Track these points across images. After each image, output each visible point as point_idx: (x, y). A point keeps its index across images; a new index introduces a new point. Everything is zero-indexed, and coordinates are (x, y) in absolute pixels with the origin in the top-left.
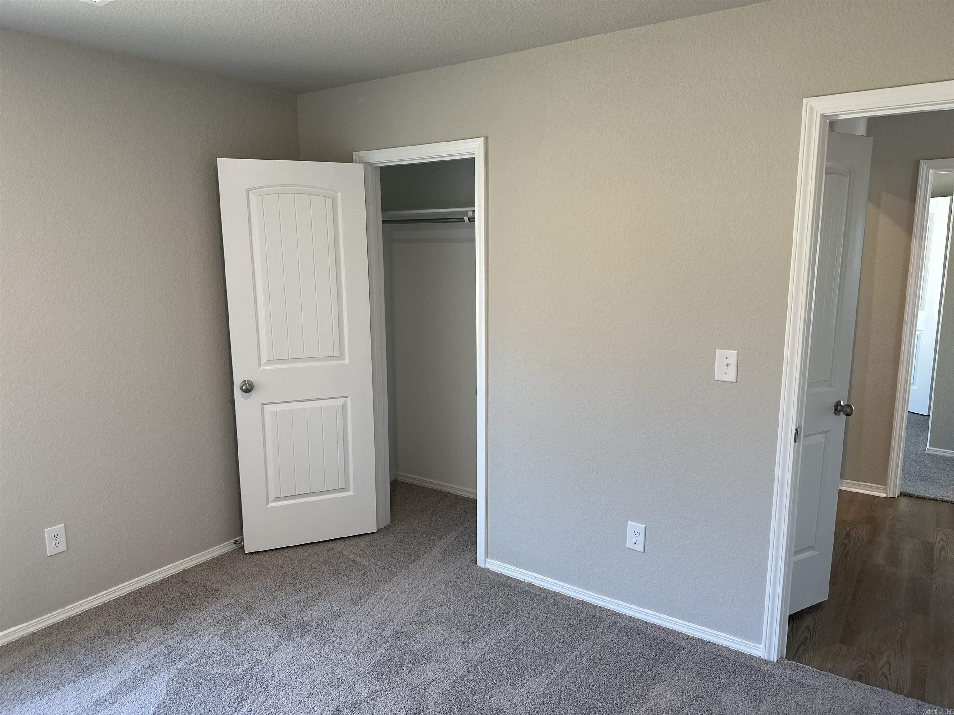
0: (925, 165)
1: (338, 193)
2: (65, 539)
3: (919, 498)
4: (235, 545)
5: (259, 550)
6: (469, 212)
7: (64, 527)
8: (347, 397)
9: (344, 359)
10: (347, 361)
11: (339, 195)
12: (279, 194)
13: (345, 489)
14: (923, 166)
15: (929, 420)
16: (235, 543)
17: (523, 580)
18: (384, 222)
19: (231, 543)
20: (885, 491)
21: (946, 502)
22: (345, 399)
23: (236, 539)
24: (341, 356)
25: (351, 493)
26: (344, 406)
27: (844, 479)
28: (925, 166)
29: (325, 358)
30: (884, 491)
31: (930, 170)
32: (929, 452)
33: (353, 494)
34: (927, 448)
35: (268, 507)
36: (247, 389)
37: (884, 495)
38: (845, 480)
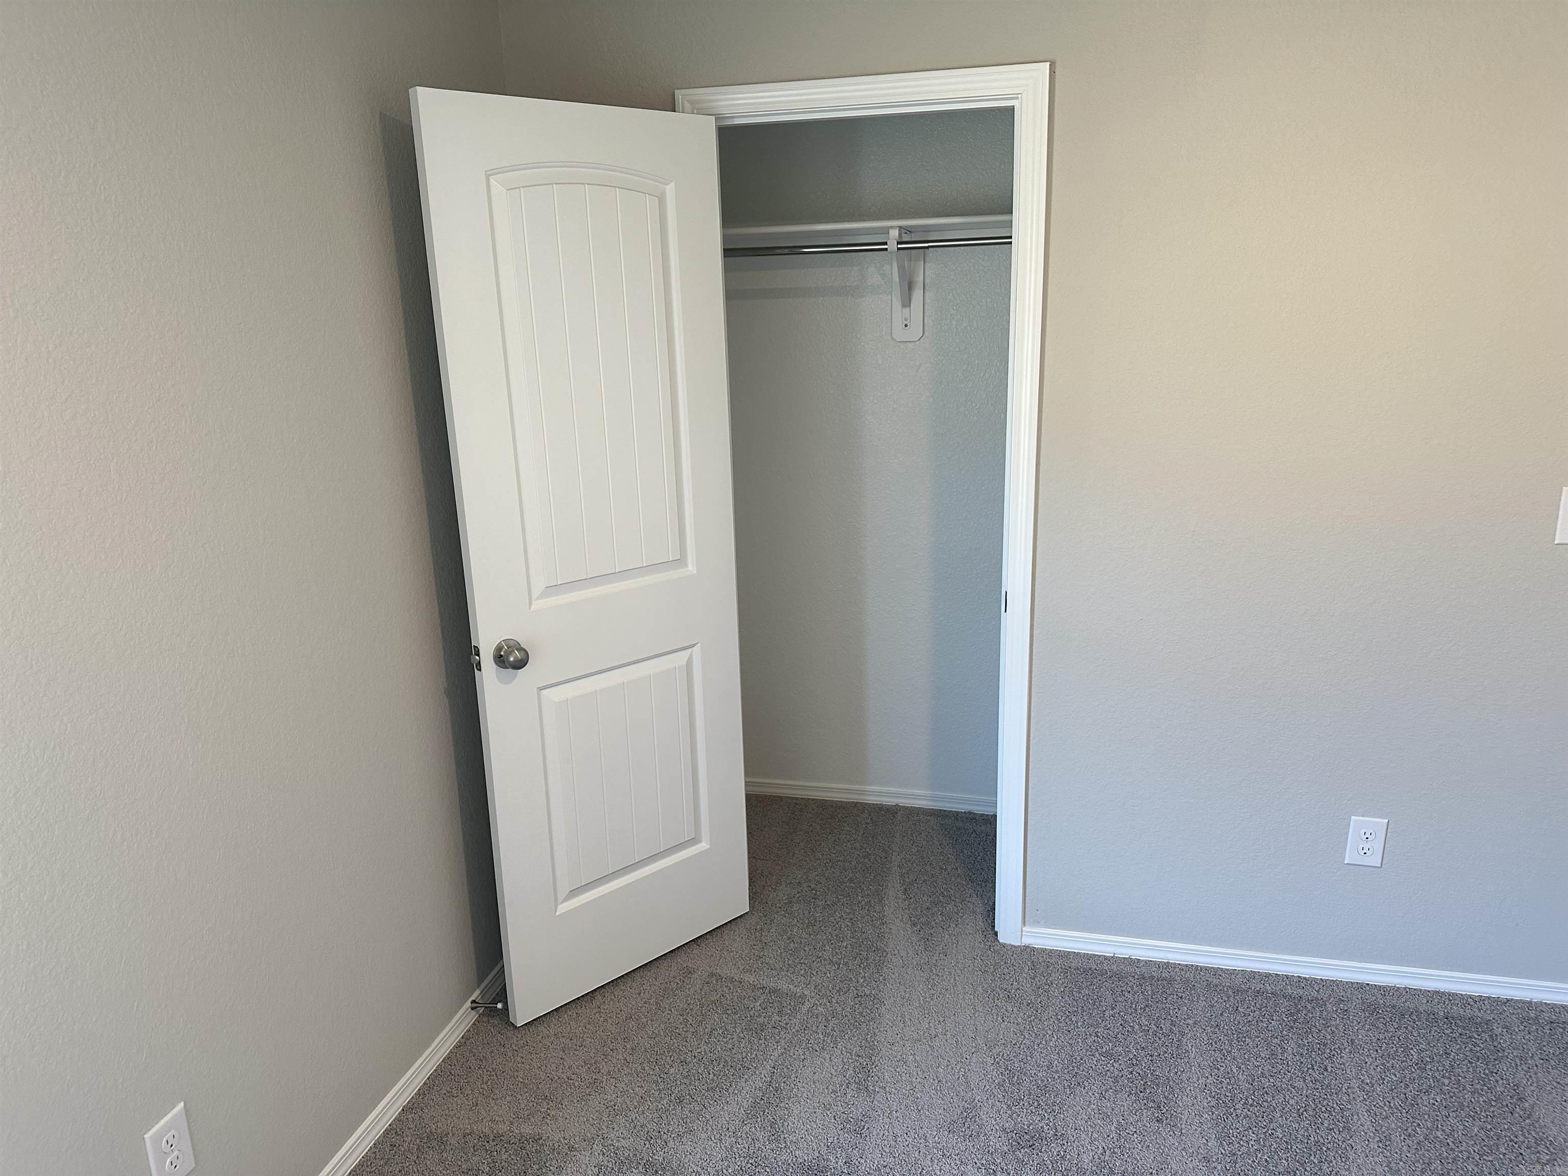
1: (667, 185)
2: (189, 1143)
4: (474, 1013)
5: (544, 1011)
6: (891, 232)
7: (184, 1112)
8: (694, 645)
9: (685, 565)
10: (691, 568)
11: (670, 190)
12: (554, 185)
13: (694, 841)
16: (473, 1009)
17: (1112, 955)
18: (728, 252)
19: (468, 1009)
22: (690, 650)
23: (473, 998)
24: (681, 561)
25: (703, 846)
26: (689, 664)
29: (652, 568)
33: (708, 847)
35: (558, 913)
36: (515, 661)
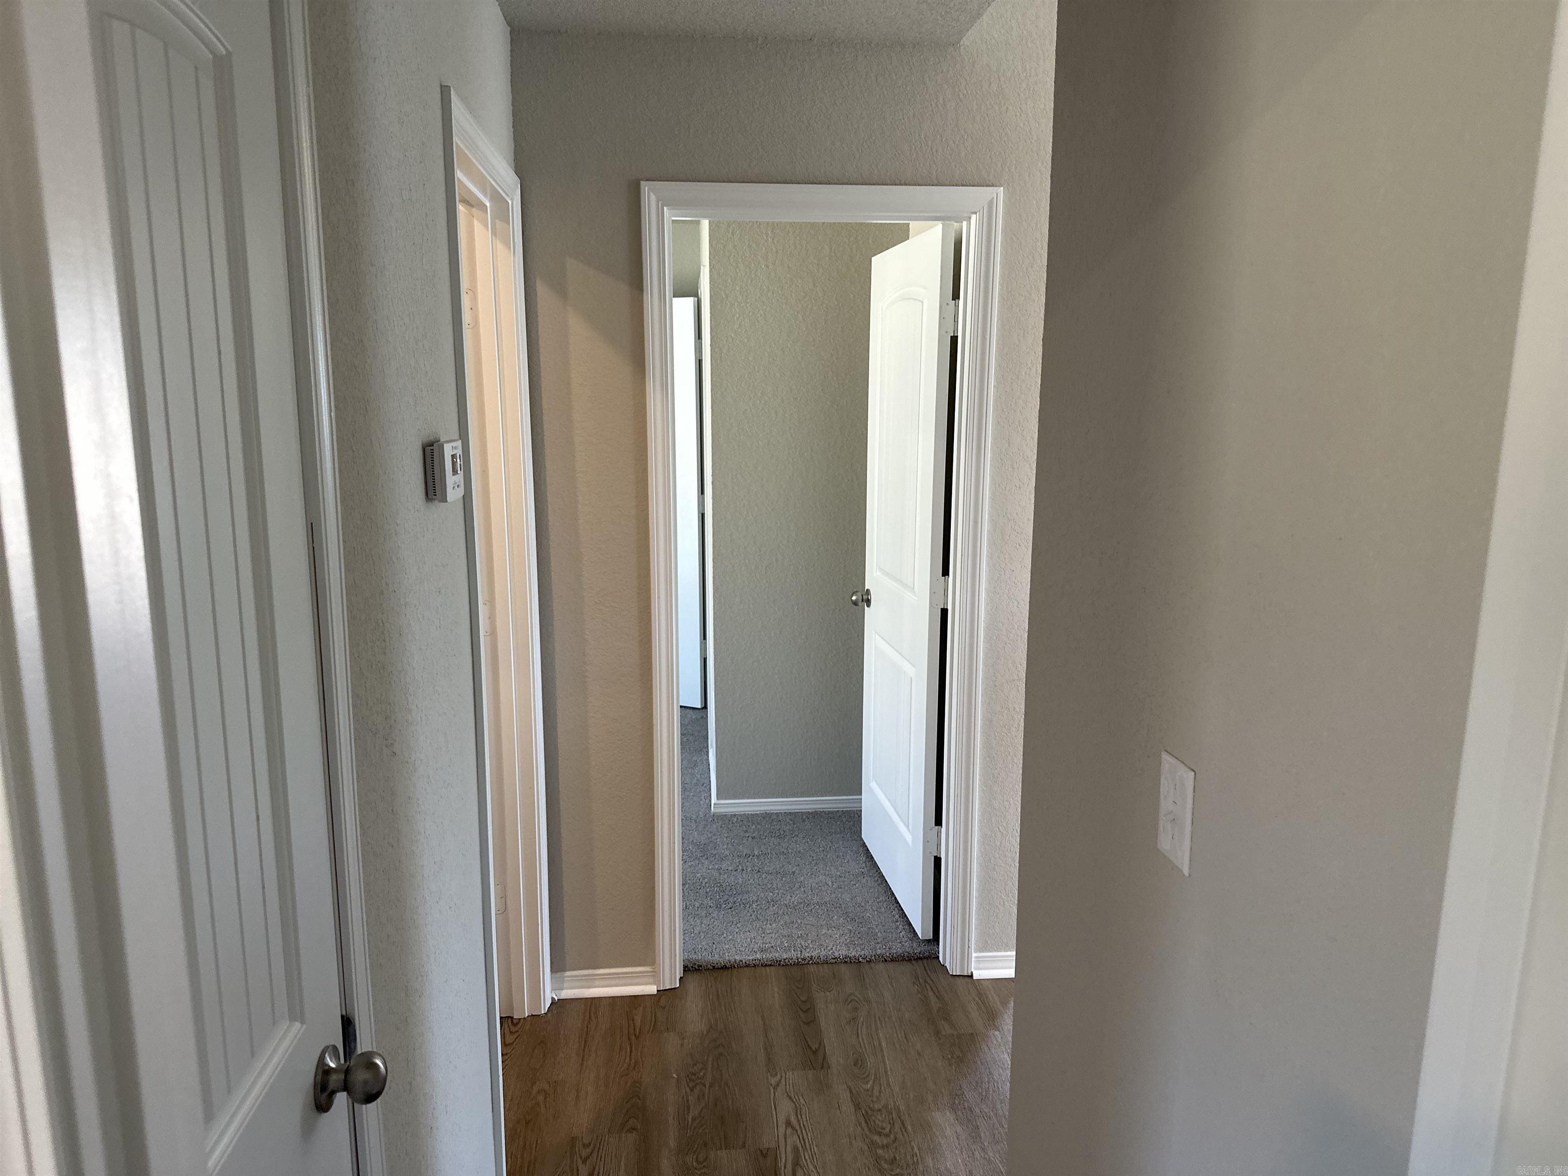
0: (652, 194)
3: (722, 968)
14: (650, 194)
15: (705, 718)
20: (655, 976)
21: (771, 965)
27: (565, 971)
28: (653, 197)
30: (651, 980)
31: (665, 208)
32: (719, 810)
34: (713, 802)
37: (652, 989)
38: (568, 973)
